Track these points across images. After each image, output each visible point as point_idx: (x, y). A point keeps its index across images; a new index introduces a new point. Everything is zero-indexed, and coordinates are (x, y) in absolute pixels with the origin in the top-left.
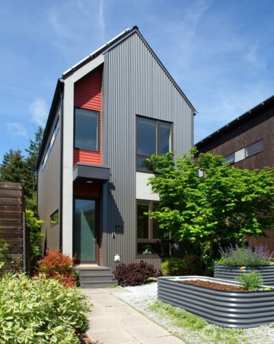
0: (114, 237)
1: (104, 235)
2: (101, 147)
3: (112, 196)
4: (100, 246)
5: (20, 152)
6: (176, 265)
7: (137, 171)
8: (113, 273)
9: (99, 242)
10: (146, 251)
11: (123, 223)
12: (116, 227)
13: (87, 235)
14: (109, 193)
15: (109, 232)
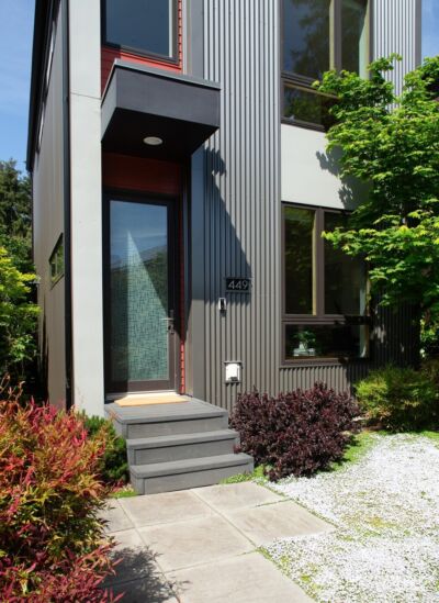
0: (223, 312)
1: (197, 306)
2: (184, 48)
3: (218, 191)
4: (182, 338)
5: (14, 163)
6: (415, 392)
7: (283, 122)
8: (232, 425)
9: (179, 326)
10: (301, 346)
11: (247, 268)
12: (229, 281)
13: (147, 307)
14: (209, 183)
15: (209, 297)
